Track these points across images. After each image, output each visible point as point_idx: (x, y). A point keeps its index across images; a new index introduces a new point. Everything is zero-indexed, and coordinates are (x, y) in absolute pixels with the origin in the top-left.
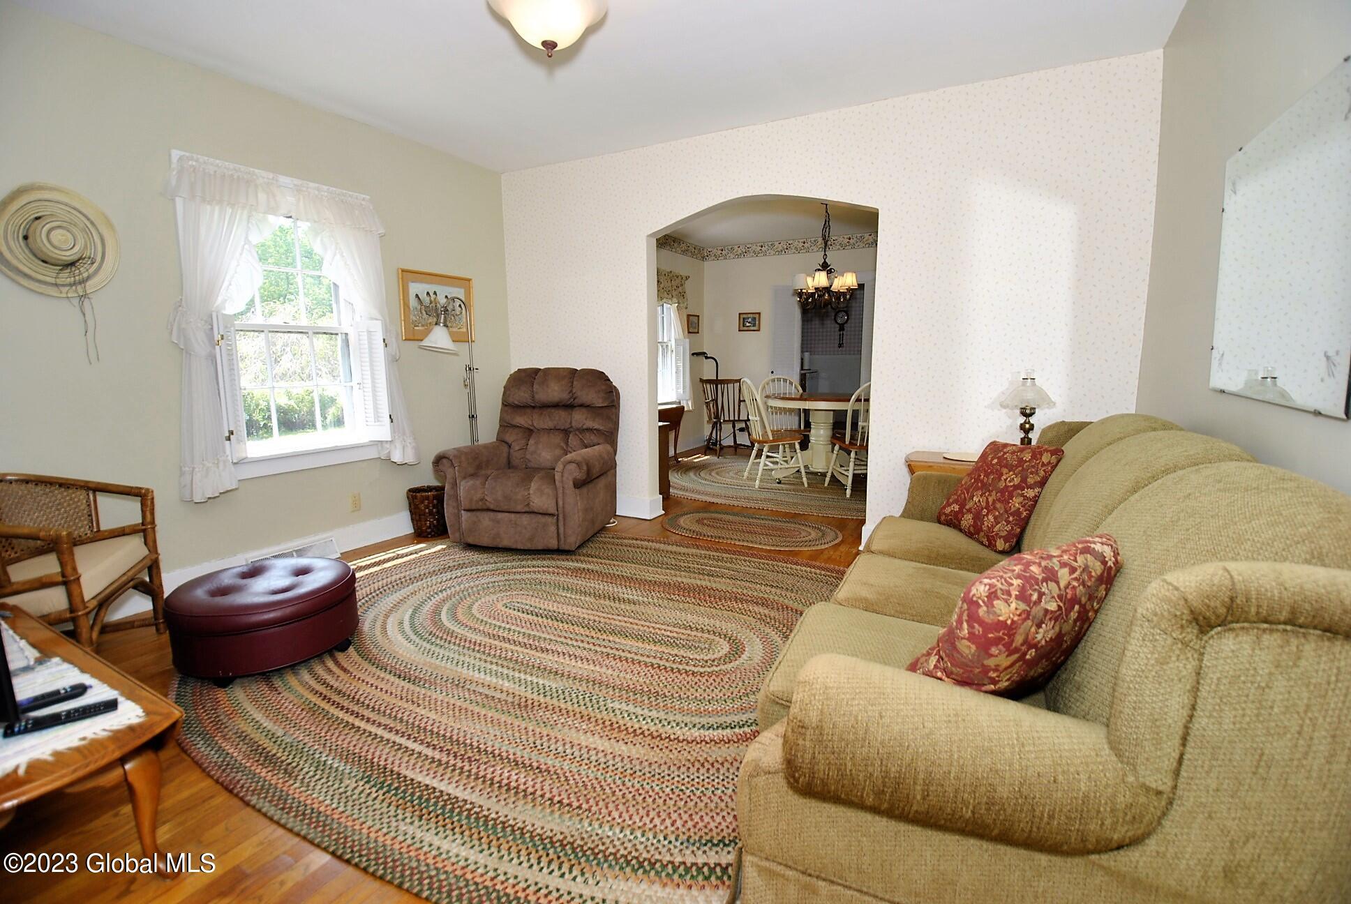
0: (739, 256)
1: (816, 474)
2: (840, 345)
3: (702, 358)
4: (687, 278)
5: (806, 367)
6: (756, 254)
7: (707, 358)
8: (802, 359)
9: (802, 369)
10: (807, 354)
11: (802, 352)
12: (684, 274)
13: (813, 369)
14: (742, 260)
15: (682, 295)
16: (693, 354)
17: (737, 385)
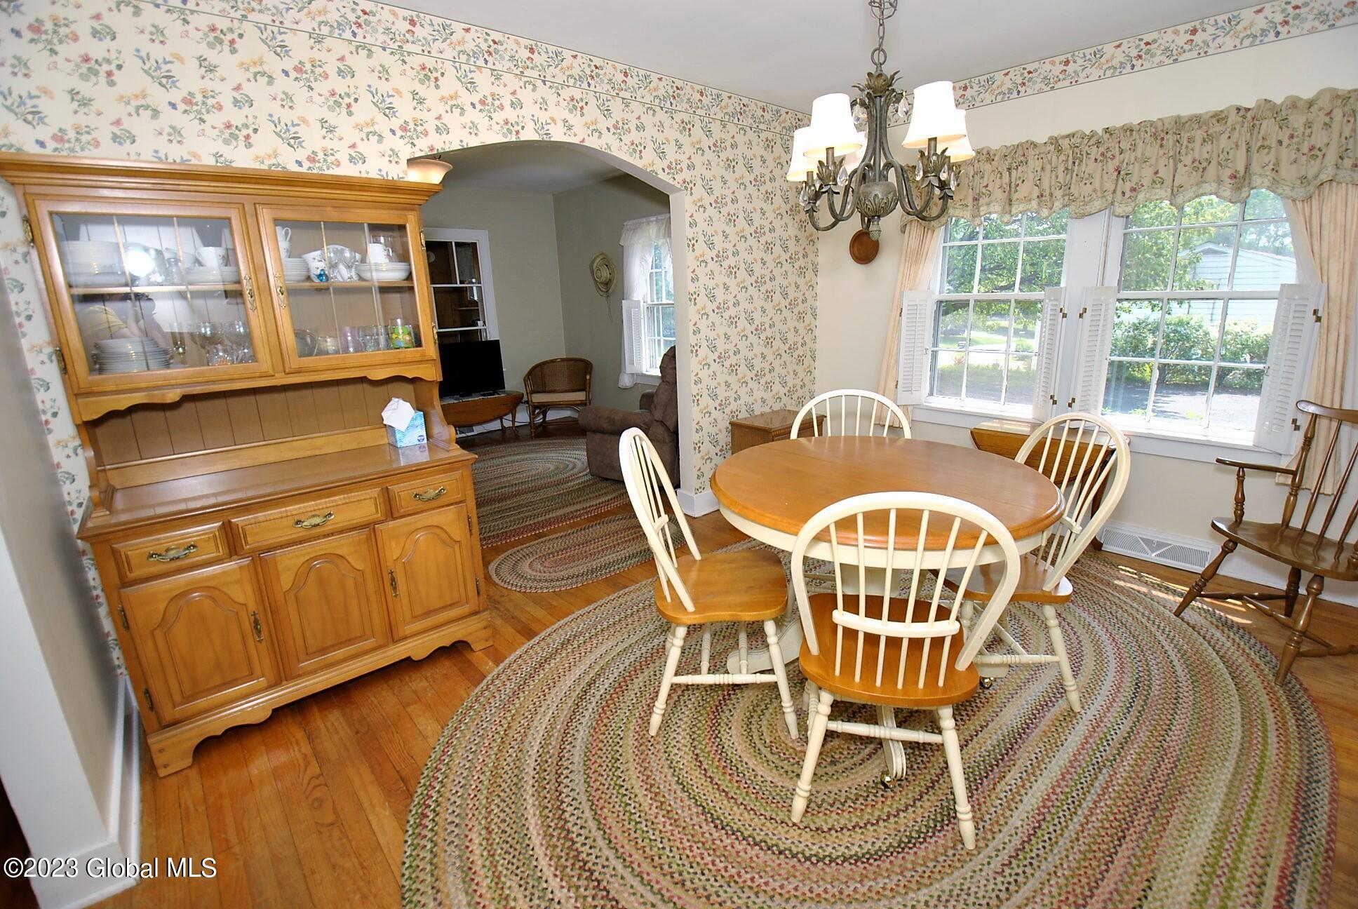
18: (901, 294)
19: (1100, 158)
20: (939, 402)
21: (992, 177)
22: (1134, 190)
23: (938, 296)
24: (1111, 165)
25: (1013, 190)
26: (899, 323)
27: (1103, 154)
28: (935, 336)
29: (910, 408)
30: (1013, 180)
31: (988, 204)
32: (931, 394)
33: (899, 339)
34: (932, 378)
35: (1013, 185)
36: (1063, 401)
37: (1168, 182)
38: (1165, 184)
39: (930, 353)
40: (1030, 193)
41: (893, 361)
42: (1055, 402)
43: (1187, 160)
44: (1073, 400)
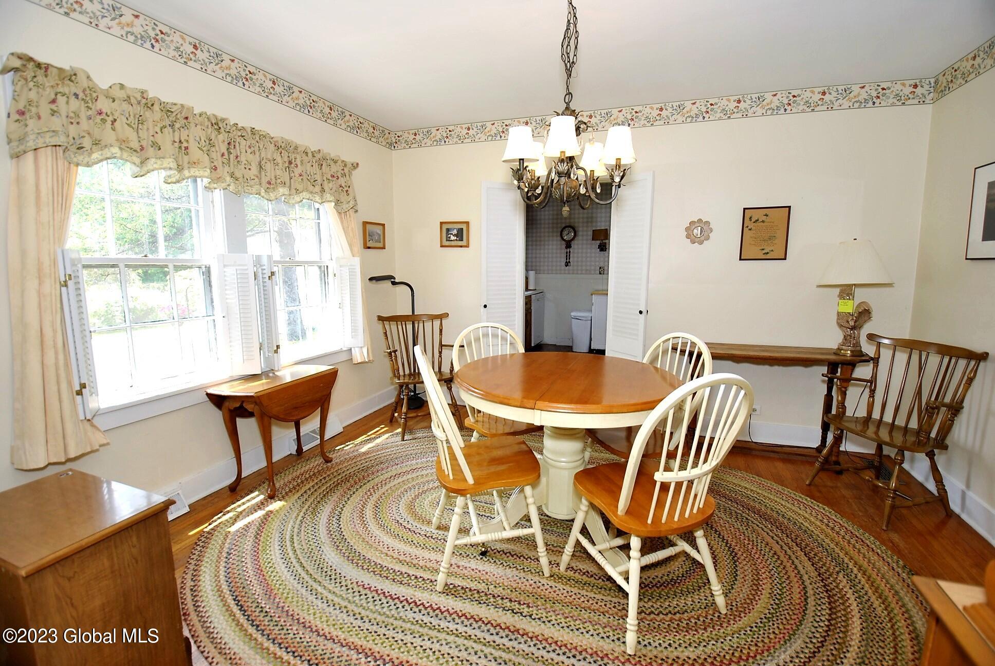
0: (438, 142)
1: (556, 521)
2: (567, 264)
3: (388, 284)
4: (355, 166)
5: (530, 287)
6: (461, 139)
7: (394, 283)
8: (527, 278)
9: (527, 289)
10: (532, 274)
11: (527, 270)
12: (349, 159)
13: (540, 288)
14: (443, 148)
15: (346, 190)
16: (371, 279)
17: (437, 323)
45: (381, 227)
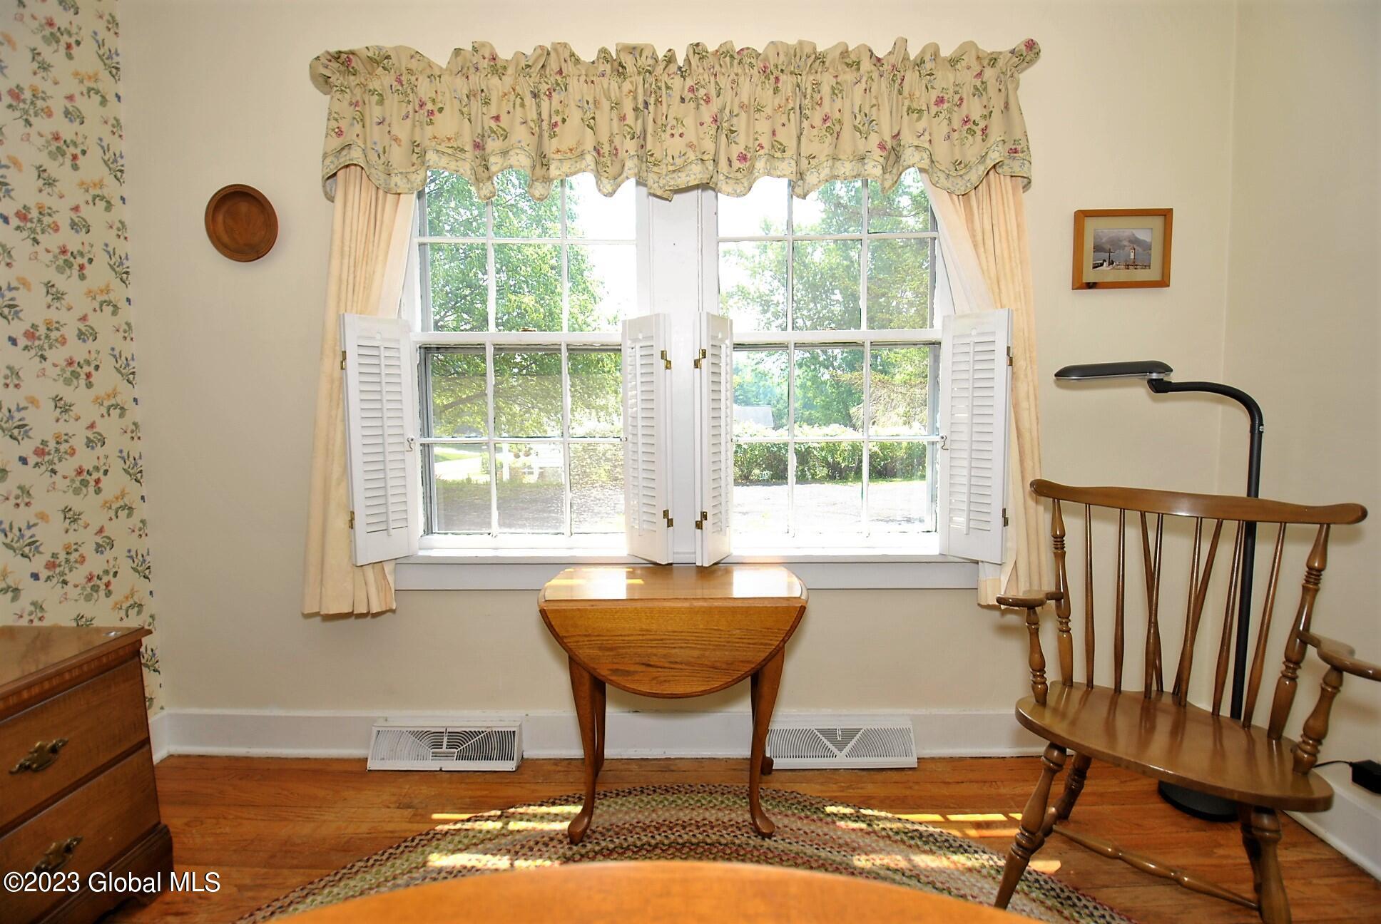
7: (1159, 387)
16: (1063, 374)
18: (341, 322)
19: (688, 95)
20: (447, 545)
21: (506, 106)
22: (743, 158)
23: (420, 334)
24: (707, 113)
25: (546, 135)
26: (342, 384)
27: (692, 90)
28: (424, 413)
29: (388, 568)
30: (545, 116)
31: (504, 153)
32: (429, 530)
33: (346, 420)
34: (428, 499)
35: (545, 125)
36: (684, 520)
37: (791, 151)
38: (788, 154)
39: (418, 448)
40: (579, 143)
41: (336, 471)
42: (670, 523)
43: (817, 118)
44: (704, 516)
45: (1158, 222)
